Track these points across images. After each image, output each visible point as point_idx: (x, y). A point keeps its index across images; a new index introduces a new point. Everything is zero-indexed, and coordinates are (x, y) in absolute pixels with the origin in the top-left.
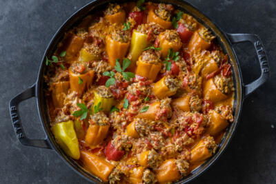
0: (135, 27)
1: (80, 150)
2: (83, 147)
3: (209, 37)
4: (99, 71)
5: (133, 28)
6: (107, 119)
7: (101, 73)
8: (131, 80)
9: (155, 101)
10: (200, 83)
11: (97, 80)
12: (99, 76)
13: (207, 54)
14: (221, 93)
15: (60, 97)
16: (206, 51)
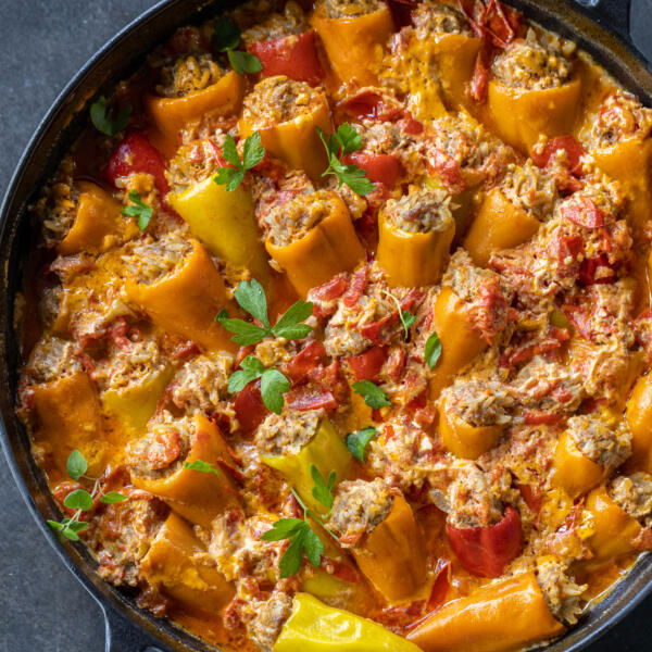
0: (162, 187)
1: (402, 634)
4: (214, 397)
5: (159, 197)
6: (377, 483)
7: (225, 396)
8: (312, 320)
9: (431, 299)
10: (479, 129)
11: (234, 425)
12: (228, 410)
13: (407, 41)
14: (556, 89)
15: (200, 576)
16: (398, 38)
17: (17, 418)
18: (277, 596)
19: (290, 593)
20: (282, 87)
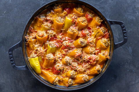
0: (67, 15)
1: (41, 69)
3: (100, 20)
4: (50, 35)
6: (53, 56)
9: (75, 49)
10: (95, 41)
11: (49, 39)
12: (50, 37)
13: (99, 28)
14: (104, 46)
15: (32, 46)
16: (98, 27)
17: (34, 18)
18: (36, 55)
20: (85, 20)
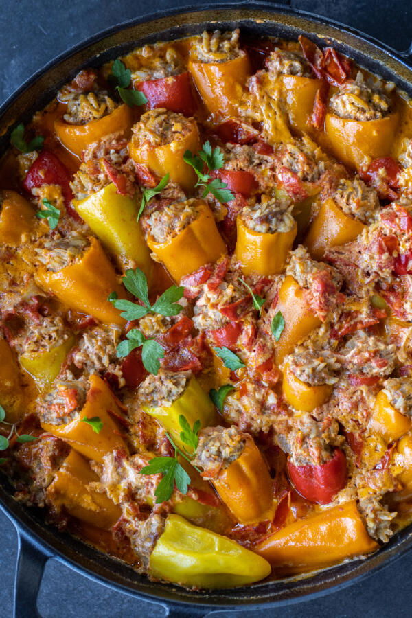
0: (68, 196)
1: (251, 548)
2: (249, 538)
3: (226, 45)
4: (106, 360)
5: (66, 203)
6: (233, 430)
7: (113, 360)
8: (183, 302)
9: (277, 285)
10: (317, 151)
11: (122, 382)
12: (117, 371)
13: (262, 82)
14: (379, 120)
15: (93, 501)
16: (254, 79)
18: (154, 520)
19: (163, 515)
20: (163, 117)
